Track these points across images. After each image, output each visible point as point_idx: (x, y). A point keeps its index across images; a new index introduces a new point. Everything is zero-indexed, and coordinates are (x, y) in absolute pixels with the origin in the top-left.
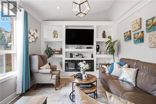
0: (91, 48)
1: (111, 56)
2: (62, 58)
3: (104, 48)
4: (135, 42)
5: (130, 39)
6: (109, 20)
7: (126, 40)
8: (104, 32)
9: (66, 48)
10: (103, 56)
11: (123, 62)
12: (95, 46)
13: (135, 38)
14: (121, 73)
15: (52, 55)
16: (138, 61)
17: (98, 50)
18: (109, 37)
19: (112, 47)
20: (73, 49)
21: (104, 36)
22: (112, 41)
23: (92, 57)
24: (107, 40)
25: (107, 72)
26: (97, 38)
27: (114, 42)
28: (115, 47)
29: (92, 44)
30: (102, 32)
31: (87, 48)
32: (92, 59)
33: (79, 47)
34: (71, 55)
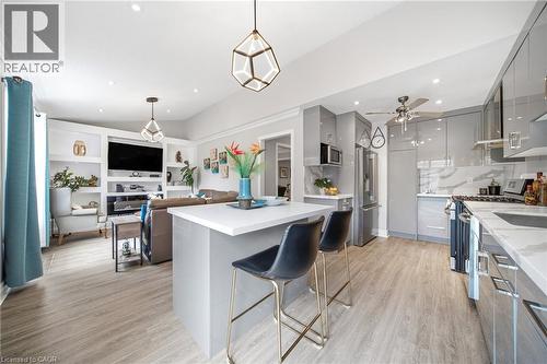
0: (157, 176)
1: (189, 188)
2: (99, 194)
3: (178, 176)
4: (213, 172)
5: (209, 167)
6: (183, 138)
7: (205, 168)
8: (179, 153)
10: (177, 188)
12: (164, 174)
13: (213, 167)
15: (77, 187)
17: (169, 179)
18: (186, 162)
19: (190, 176)
20: (124, 177)
21: (179, 159)
22: (190, 168)
23: (160, 190)
24: (183, 165)
26: (168, 161)
27: (193, 169)
28: (194, 176)
29: (161, 170)
30: (176, 154)
31: (151, 176)
33: (136, 174)
34: (120, 188)
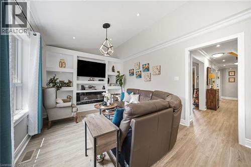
0: (103, 80)
1: (120, 87)
2: (72, 91)
3: (113, 80)
4: (137, 77)
5: (133, 75)
6: (116, 57)
7: (130, 75)
9: (78, 79)
10: (112, 87)
11: (130, 91)
12: (106, 79)
13: (136, 75)
14: (130, 99)
15: (61, 87)
16: (139, 90)
17: (108, 82)
18: (118, 72)
19: (121, 80)
20: (85, 81)
21: (113, 70)
24: (116, 74)
25: (120, 100)
26: (108, 72)
27: (122, 76)
30: (112, 67)
31: (99, 80)
33: (91, 79)
34: (83, 88)
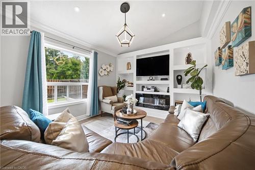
8: (189, 55)
9: (136, 80)
18: (194, 62)
23: (168, 92)
25: (176, 113)
29: (167, 74)
32: (168, 94)
